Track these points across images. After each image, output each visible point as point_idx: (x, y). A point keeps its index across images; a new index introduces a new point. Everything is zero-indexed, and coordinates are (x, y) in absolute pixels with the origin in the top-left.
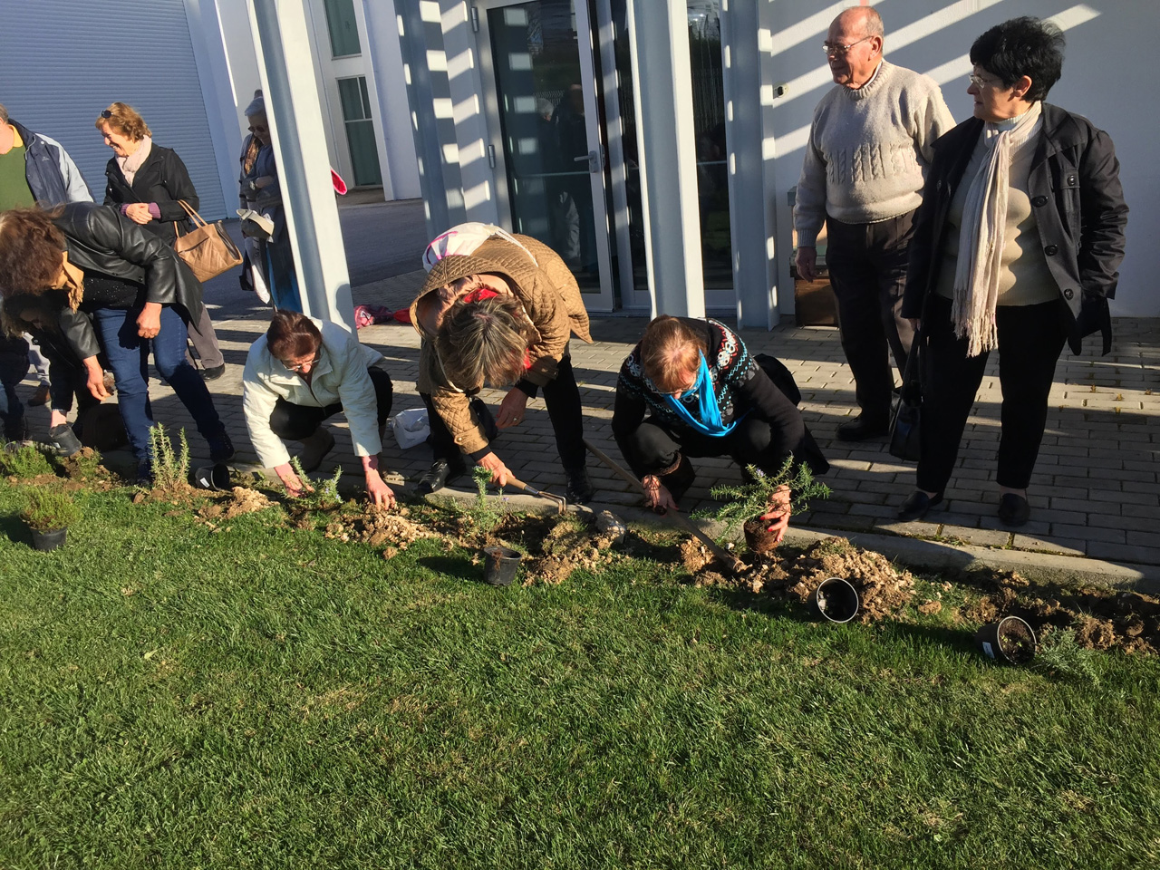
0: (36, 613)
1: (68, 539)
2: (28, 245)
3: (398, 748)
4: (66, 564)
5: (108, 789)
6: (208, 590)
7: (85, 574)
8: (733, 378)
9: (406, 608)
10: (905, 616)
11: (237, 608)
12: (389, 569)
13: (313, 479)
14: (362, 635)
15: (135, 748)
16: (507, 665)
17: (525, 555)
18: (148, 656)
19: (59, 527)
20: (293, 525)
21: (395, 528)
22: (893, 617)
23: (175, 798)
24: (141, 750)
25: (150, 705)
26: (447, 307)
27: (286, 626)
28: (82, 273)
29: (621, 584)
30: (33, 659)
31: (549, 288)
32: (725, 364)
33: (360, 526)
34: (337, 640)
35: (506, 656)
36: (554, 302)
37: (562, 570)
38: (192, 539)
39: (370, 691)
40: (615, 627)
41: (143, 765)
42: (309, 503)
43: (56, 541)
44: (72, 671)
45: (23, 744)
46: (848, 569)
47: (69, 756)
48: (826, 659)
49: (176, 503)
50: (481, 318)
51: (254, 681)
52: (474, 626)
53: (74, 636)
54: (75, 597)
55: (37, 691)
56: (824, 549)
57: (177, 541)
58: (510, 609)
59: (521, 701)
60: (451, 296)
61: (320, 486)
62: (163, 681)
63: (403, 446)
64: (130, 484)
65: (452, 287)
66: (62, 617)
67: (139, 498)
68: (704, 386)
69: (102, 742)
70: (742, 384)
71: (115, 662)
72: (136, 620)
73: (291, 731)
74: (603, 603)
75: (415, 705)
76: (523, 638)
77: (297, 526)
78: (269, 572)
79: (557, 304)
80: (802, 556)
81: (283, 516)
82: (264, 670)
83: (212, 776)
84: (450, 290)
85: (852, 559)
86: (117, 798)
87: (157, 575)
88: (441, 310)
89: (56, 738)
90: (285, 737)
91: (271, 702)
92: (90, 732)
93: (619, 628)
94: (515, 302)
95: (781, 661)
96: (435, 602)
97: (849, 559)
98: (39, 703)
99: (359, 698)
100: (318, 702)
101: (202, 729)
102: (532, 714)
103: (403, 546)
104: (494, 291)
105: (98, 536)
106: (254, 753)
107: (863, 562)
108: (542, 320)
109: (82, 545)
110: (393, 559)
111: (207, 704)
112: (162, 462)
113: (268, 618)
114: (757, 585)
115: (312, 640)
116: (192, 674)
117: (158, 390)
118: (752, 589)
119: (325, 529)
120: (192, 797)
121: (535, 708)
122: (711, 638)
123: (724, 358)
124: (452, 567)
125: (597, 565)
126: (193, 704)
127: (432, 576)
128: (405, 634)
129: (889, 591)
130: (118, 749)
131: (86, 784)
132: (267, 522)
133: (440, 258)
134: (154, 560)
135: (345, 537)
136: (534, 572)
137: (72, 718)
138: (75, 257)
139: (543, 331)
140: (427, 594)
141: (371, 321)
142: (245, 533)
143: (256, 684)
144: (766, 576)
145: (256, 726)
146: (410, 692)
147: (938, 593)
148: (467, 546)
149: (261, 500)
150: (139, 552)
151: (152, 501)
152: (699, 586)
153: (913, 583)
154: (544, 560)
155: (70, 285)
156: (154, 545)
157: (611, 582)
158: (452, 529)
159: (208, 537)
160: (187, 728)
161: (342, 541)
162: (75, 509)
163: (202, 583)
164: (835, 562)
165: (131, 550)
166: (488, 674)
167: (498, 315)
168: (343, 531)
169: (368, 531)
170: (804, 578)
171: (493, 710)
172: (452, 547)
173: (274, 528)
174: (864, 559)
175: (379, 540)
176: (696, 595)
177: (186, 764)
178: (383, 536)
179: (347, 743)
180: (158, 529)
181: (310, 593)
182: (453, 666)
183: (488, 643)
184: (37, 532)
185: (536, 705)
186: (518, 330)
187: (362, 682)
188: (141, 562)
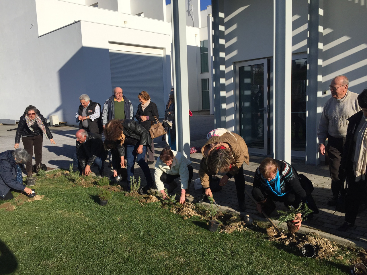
0: (97, 221)
1: (108, 203)
2: (115, 129)
3: (175, 269)
4: (106, 210)
5: (105, 266)
6: (138, 221)
7: (110, 213)
8: (286, 179)
9: (186, 234)
10: (330, 259)
11: (144, 227)
12: (184, 223)
13: (169, 195)
14: (173, 239)
15: (113, 258)
16: (208, 253)
17: (222, 224)
18: (120, 236)
19: (106, 200)
20: (162, 207)
21: (188, 212)
22: (326, 258)
23: (120, 271)
24: (114, 259)
25: (118, 248)
26: (212, 149)
27: (154, 234)
28: (125, 136)
29: (247, 236)
30: (94, 232)
31: (240, 149)
32: (284, 175)
33: (179, 210)
34: (166, 239)
35: (209, 251)
36: (240, 153)
37: (231, 230)
38: (137, 207)
39: (171, 254)
40: (241, 248)
41: (114, 262)
42: (167, 202)
43: (105, 204)
44: (102, 237)
45: (88, 253)
46: (316, 242)
47: (98, 257)
48: (301, 267)
49: (135, 197)
50: (220, 154)
51: (144, 246)
52: (202, 241)
53: (104, 228)
54: (106, 219)
55: (94, 240)
56: (310, 235)
57: (133, 207)
58: (213, 238)
59: (209, 263)
60: (213, 147)
61: (171, 197)
62: (123, 243)
63: (196, 189)
64: (125, 191)
65: (214, 144)
66: (102, 223)
67: (126, 195)
68: (277, 179)
69: (106, 255)
70: (288, 181)
71: (112, 236)
72: (119, 227)
73: (150, 260)
74: (240, 241)
75: (182, 259)
76: (215, 247)
77: (163, 207)
78: (153, 219)
79: (241, 153)
80: (303, 237)
81: (160, 204)
82: (147, 244)
83: (129, 268)
84: (213, 145)
85: (318, 239)
86: (107, 269)
87: (127, 216)
88: (210, 150)
89: (96, 252)
90: (148, 261)
91: (147, 252)
92: (104, 252)
93: (242, 249)
94: (230, 151)
95: (287, 266)
96: (194, 233)
97: (317, 239)
98: (94, 243)
99: (168, 255)
100: (158, 254)
101: (129, 256)
102: (211, 267)
103: (189, 217)
104: (225, 147)
105: (115, 203)
106: (140, 264)
107: (321, 241)
108: (236, 157)
109: (111, 205)
110: (186, 220)
111: (132, 250)
112: (133, 186)
113: (150, 231)
114: (287, 243)
115: (160, 238)
116: (130, 242)
117: (137, 166)
118: (285, 244)
119: (170, 210)
120: (124, 272)
121: (213, 266)
122: (268, 256)
123: (284, 173)
124: (201, 224)
125: (242, 230)
126: (128, 250)
127: (195, 226)
128: (184, 241)
129: (328, 251)
130: (109, 257)
131: (100, 264)
132: (156, 205)
133: (212, 136)
134: (127, 212)
135: (175, 212)
136: (223, 229)
137: (100, 248)
138: (125, 132)
139: (236, 160)
140: (192, 231)
141: (196, 152)
142: (150, 207)
143: (144, 247)
144: (290, 241)
145: (142, 258)
146: (181, 256)
147: (344, 254)
148: (207, 219)
149: (156, 199)
150: (124, 209)
151: (129, 196)
152: (270, 241)
153: (337, 250)
154: (226, 226)
155: (122, 139)
156: (127, 208)
157: (244, 236)
158: (203, 214)
159: (141, 207)
160: (126, 255)
161: (174, 213)
162: (111, 196)
163: (137, 219)
164: (312, 239)
165: (122, 208)
166: (202, 254)
167: (225, 153)
168: (175, 211)
169: (181, 211)
170: (301, 243)
171: (201, 264)
172: (202, 219)
173: (157, 207)
174: (322, 240)
175: (183, 214)
176: (268, 243)
177: (124, 264)
178: (184, 213)
179: (163, 266)
180: (129, 204)
181: (162, 226)
182: (194, 251)
183: (205, 246)
184: (101, 200)
185: (213, 265)
186: (229, 159)
187: (170, 251)
188: (124, 212)
